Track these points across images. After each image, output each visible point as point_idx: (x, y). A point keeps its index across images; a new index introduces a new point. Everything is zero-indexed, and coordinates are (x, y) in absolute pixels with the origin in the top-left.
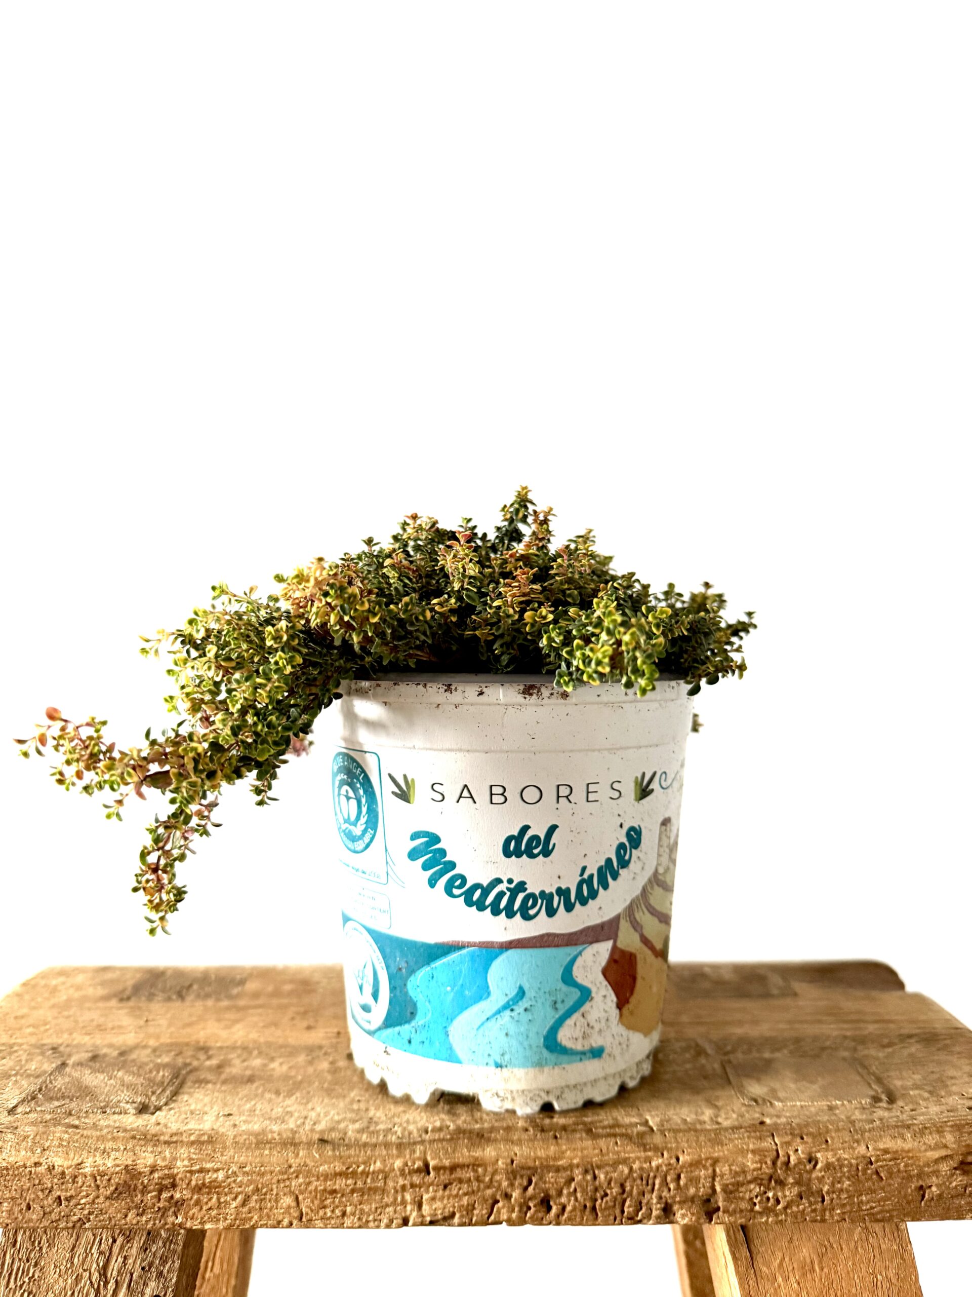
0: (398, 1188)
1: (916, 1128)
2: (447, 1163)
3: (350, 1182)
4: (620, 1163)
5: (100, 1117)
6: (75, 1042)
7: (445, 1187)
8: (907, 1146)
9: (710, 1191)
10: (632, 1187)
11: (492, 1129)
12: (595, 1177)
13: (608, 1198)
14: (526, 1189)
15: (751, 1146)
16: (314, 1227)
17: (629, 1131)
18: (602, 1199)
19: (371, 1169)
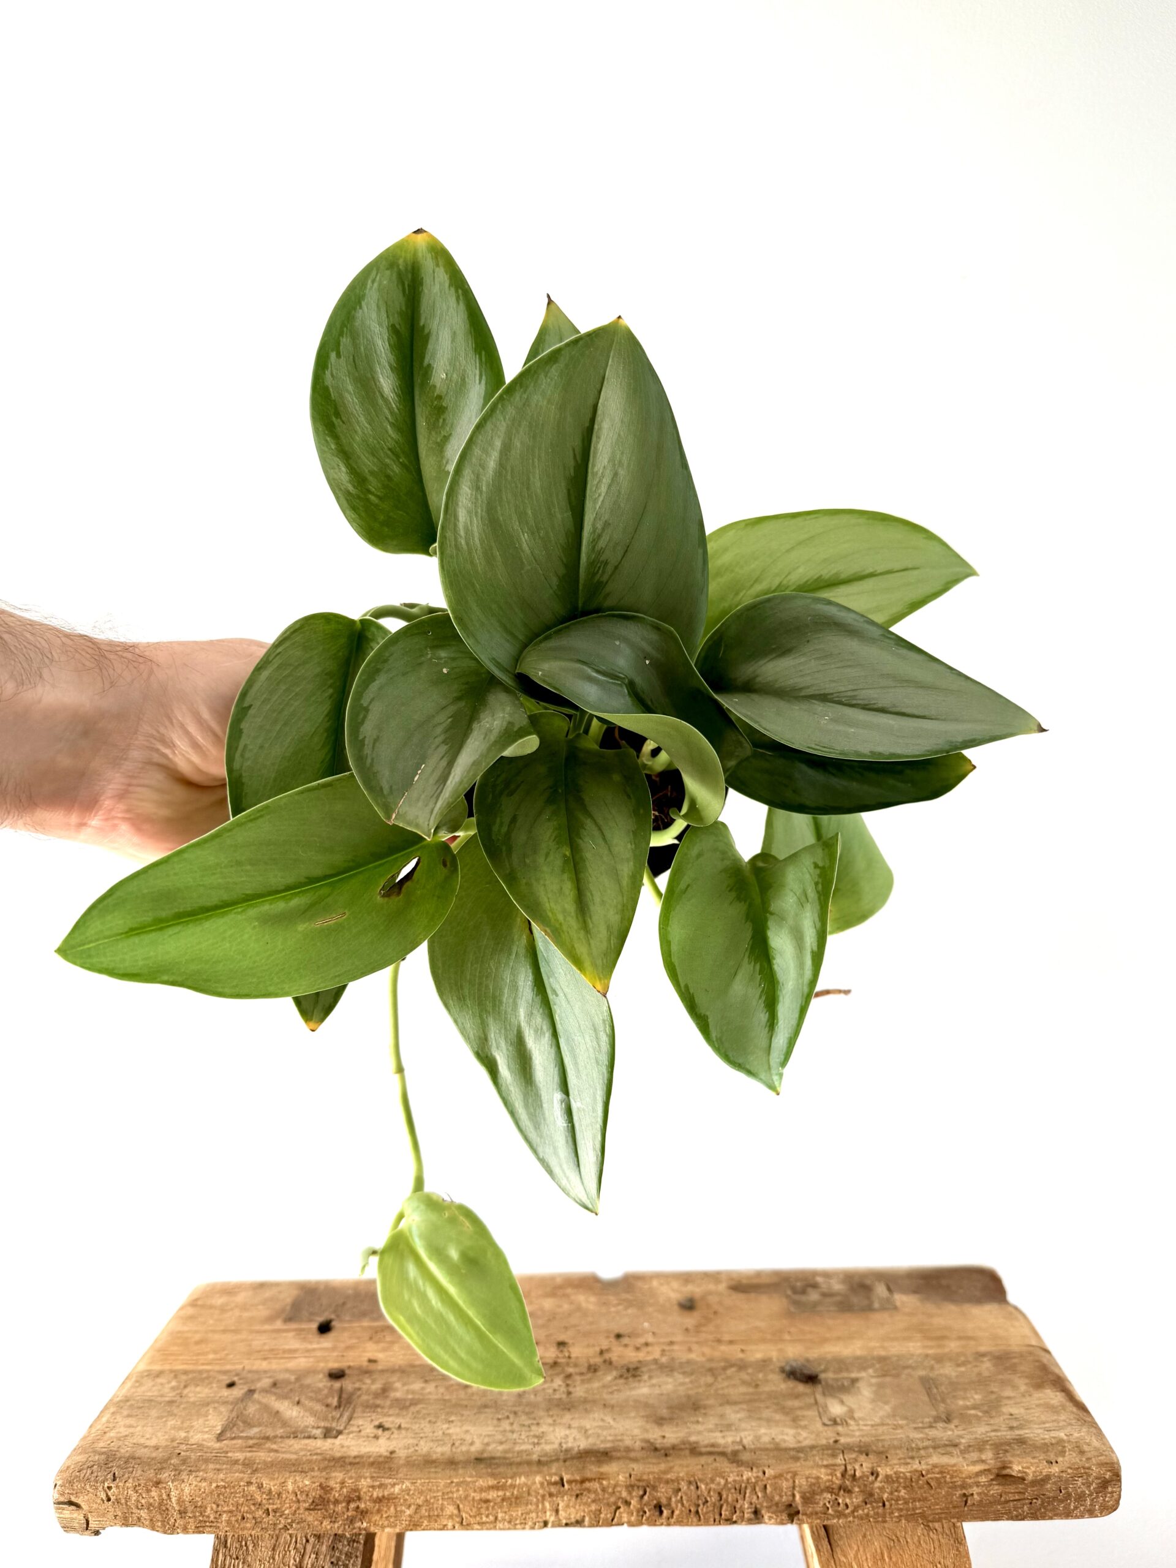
0: (539, 1497)
1: (962, 1448)
2: (578, 1478)
3: (501, 1493)
4: (717, 1476)
5: (292, 1442)
6: (255, 1368)
7: (577, 1496)
8: (953, 1461)
9: (791, 1498)
10: (727, 1496)
11: (615, 1449)
12: (697, 1488)
13: (709, 1504)
14: (642, 1497)
15: (825, 1463)
16: (472, 1529)
17: (725, 1450)
18: (704, 1504)
19: (518, 1482)
